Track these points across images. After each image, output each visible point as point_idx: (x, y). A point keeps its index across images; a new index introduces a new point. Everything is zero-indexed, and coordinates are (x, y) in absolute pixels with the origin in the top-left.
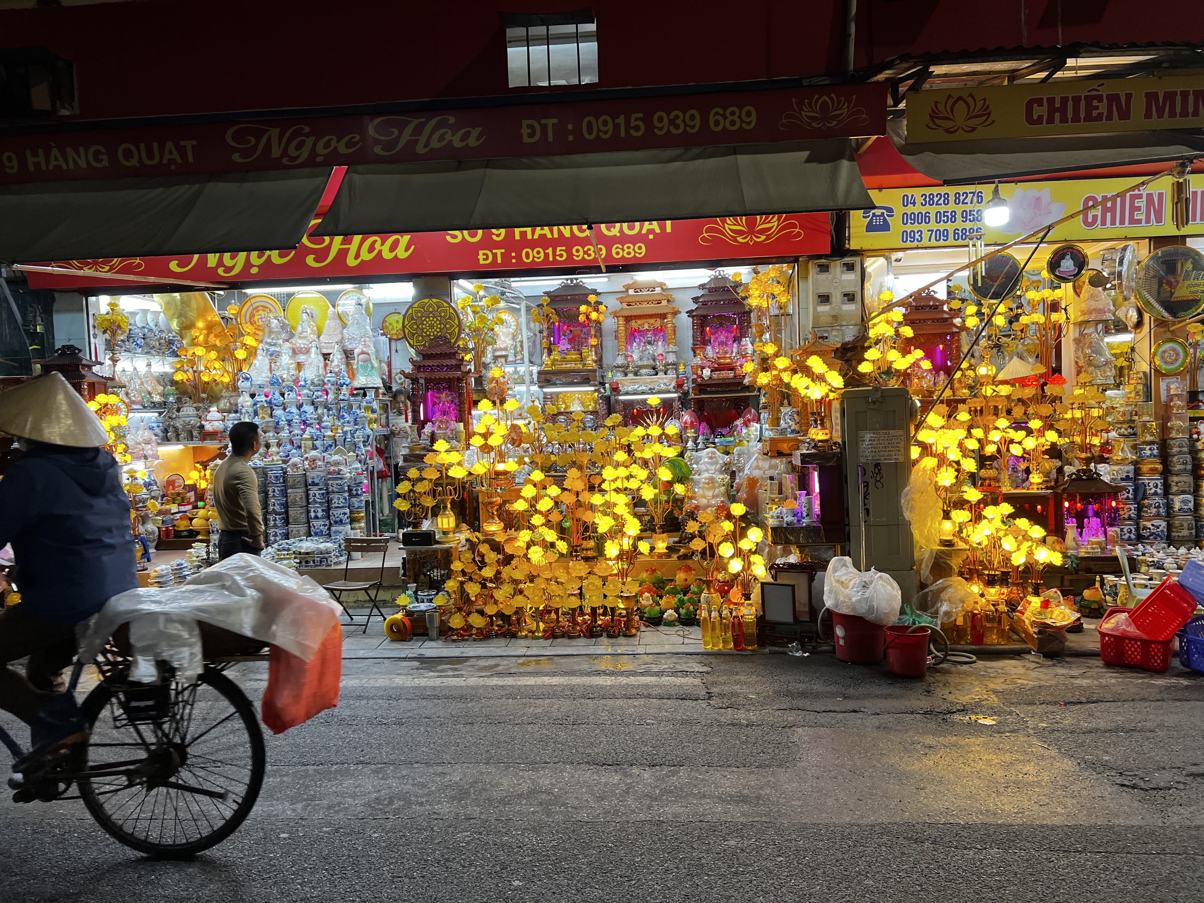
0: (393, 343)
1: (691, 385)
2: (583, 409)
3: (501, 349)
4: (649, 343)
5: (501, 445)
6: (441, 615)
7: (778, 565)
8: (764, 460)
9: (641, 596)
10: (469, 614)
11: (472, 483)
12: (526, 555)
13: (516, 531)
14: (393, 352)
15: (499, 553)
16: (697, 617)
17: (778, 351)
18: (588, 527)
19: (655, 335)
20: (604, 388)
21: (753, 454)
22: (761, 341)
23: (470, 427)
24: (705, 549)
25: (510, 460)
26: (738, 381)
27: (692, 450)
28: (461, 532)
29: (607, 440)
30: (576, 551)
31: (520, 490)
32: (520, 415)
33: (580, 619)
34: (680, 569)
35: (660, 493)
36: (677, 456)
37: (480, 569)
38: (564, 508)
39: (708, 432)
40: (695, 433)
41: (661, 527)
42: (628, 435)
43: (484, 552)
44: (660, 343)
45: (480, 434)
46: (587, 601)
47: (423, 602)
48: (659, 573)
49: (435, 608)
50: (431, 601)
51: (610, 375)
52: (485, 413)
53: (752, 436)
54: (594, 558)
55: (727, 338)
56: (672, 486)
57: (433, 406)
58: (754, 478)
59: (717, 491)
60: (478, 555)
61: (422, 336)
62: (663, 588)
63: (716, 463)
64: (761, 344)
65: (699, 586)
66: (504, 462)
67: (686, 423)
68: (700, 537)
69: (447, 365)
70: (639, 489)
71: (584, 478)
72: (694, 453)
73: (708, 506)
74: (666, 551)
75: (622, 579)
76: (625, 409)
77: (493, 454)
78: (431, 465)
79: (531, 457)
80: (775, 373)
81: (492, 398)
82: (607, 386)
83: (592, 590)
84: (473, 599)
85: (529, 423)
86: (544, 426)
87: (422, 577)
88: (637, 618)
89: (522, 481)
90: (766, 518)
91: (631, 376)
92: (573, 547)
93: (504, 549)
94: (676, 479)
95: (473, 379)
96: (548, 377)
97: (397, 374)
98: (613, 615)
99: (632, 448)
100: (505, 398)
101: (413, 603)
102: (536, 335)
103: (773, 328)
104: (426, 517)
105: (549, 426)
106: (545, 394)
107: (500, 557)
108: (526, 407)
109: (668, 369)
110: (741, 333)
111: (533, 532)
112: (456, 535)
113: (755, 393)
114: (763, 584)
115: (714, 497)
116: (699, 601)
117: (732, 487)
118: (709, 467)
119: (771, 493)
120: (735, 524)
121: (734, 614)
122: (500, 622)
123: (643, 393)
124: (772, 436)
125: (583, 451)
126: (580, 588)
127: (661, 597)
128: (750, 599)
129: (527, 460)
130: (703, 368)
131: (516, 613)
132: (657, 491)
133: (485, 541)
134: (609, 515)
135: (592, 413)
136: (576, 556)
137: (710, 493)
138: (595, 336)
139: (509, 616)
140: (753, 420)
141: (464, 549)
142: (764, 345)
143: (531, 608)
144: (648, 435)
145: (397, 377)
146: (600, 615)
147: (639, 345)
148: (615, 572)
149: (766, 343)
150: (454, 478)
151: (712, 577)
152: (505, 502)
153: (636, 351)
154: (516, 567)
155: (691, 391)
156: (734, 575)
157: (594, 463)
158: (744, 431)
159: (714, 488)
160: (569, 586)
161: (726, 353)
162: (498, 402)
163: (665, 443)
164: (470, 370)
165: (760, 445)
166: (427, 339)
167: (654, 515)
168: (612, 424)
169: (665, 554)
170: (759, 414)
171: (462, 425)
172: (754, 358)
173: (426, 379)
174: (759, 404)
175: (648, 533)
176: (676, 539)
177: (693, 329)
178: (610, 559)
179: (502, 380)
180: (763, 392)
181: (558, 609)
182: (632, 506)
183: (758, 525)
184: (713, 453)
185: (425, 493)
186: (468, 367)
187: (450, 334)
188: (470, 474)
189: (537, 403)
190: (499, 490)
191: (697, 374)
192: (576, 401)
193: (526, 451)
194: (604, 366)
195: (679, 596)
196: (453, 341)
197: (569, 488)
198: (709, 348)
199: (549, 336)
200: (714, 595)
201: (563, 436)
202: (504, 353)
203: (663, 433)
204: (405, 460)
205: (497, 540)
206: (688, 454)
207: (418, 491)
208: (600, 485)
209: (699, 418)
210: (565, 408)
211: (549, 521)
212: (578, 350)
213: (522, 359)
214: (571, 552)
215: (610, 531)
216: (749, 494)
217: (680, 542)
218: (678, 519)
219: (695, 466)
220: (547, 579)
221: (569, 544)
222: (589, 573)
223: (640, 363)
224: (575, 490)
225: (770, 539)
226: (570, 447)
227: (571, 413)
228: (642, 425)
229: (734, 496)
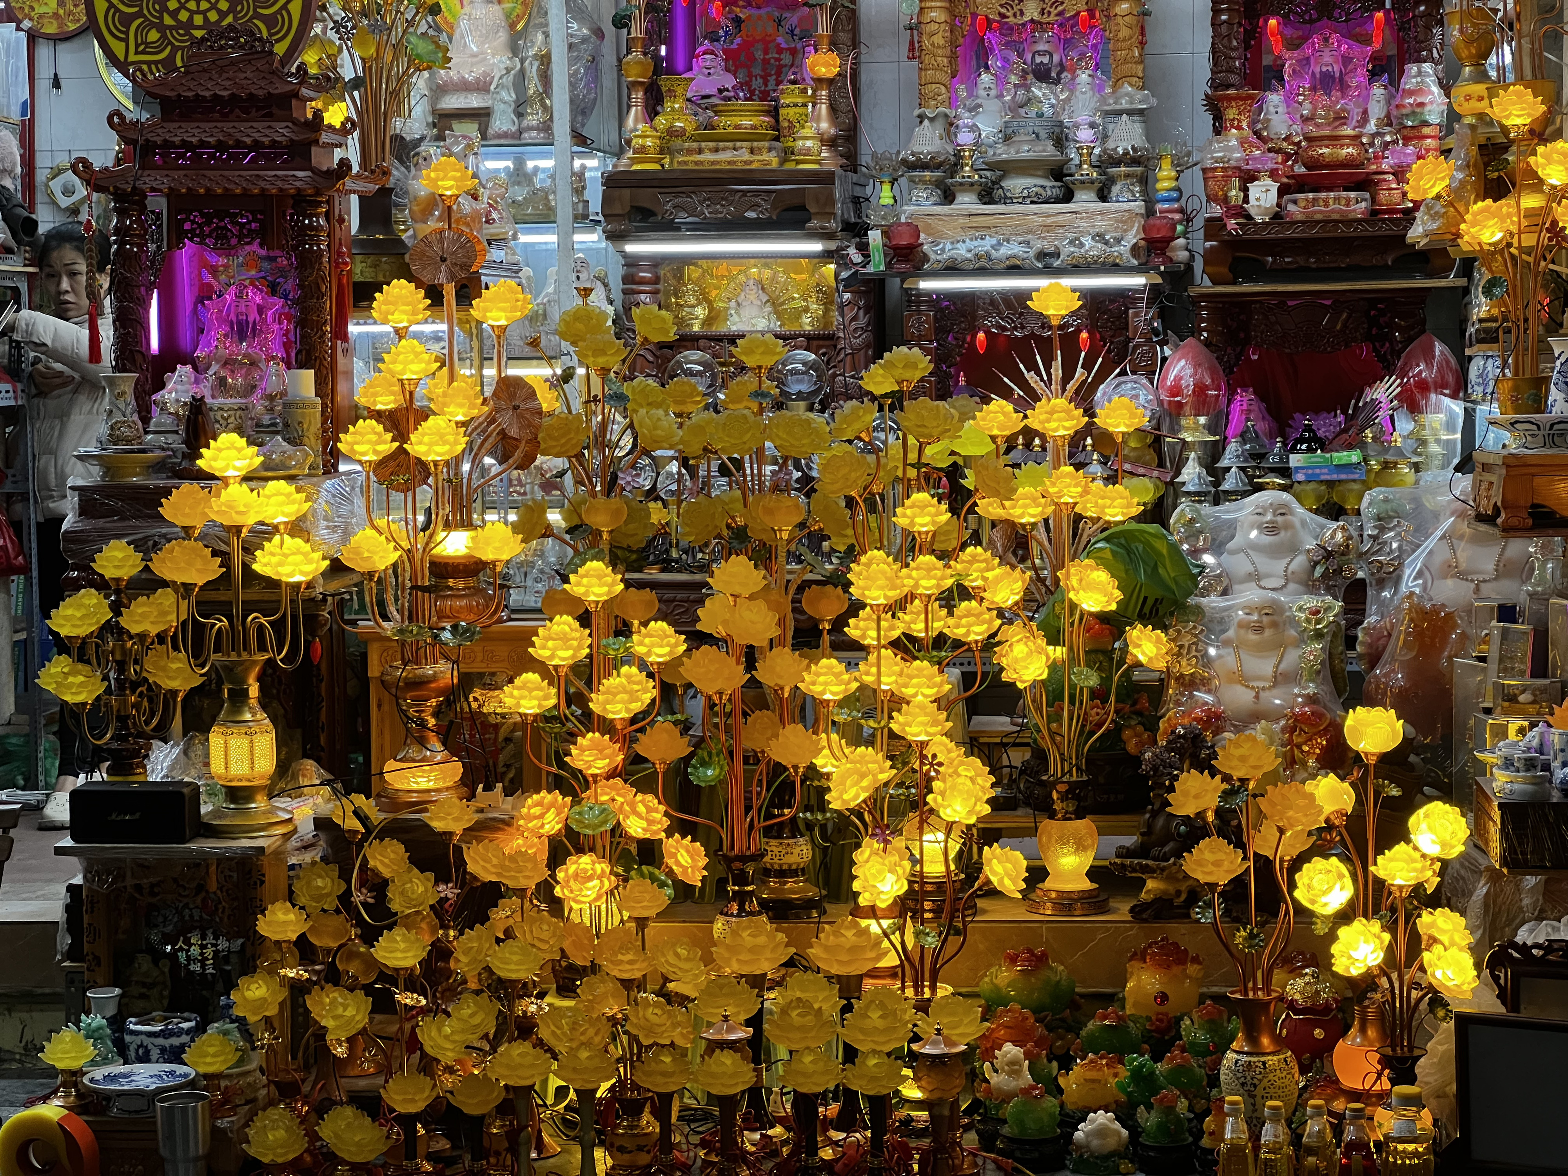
0: (44, 52)
1: (1201, 244)
2: (776, 326)
3: (465, 87)
4: (1043, 75)
5: (458, 461)
6: (216, 1110)
7: (1524, 949)
8: (1477, 540)
9: (989, 1055)
10: (321, 1109)
11: (342, 605)
12: (545, 890)
13: (508, 792)
14: (43, 84)
15: (442, 878)
16: (1205, 1142)
17: (1547, 119)
18: (788, 787)
19: (1066, 44)
20: (863, 247)
21: (1436, 517)
22: (1481, 76)
23: (342, 387)
24: (1239, 882)
25: (491, 516)
26: (1384, 230)
27: (1198, 496)
28: (296, 792)
29: (871, 448)
30: (741, 879)
31: (526, 638)
32: (534, 343)
33: (750, 1139)
34: (1141, 956)
35: (1072, 659)
36: (1140, 518)
37: (370, 936)
38: (696, 708)
39: (1262, 426)
40: (1211, 428)
41: (1073, 792)
42: (952, 431)
43: (386, 873)
44: (1083, 77)
45: (378, 416)
46: (780, 1068)
47: (145, 1058)
48: (1059, 970)
49: (192, 1084)
50: (175, 1055)
51: (886, 195)
52: (400, 334)
53: (1434, 448)
54: (809, 904)
55: (1346, 60)
56: (1119, 634)
57: (200, 300)
58: (1436, 610)
59: (1292, 657)
60: (363, 883)
61: (161, 28)
62: (1075, 1028)
63: (1293, 549)
64: (1480, 89)
65: (1213, 1025)
66: (468, 525)
67: (1175, 390)
68: (1221, 833)
69: (256, 145)
70: (991, 643)
71: (774, 596)
72: (1206, 509)
73: (1255, 717)
74: (1086, 885)
75: (918, 988)
76: (941, 329)
77: (425, 494)
78: (186, 529)
79: (573, 511)
80: (1531, 201)
81: (426, 278)
82: (875, 237)
83: (801, 1028)
84: (341, 1051)
85: (567, 376)
86: (626, 388)
87: (144, 962)
88: (970, 1140)
89: (532, 601)
90: (1481, 768)
91: (967, 202)
92: (728, 860)
93: (461, 863)
94: (1134, 609)
95: (354, 199)
96: (645, 197)
97: (57, 172)
98: (879, 1128)
99: (969, 482)
100: (477, 277)
101: (106, 1061)
102: (599, 34)
103: (1527, 26)
104: (162, 734)
105: (644, 391)
106: (632, 262)
107: (448, 891)
108: (555, 315)
109: (1112, 180)
110: (1400, 42)
111: (577, 801)
112: (279, 802)
113: (1451, 280)
114: (1464, 1022)
115: (1280, 679)
116: (1214, 1081)
117: (1351, 642)
118: (1264, 563)
119: (1506, 671)
120: (1359, 787)
121: (1350, 1133)
122: (443, 1144)
123: (1014, 269)
124: (1513, 447)
125: (776, 488)
126: (755, 1021)
127: (1066, 1064)
128: (1411, 1080)
129: (554, 517)
130: (1248, 177)
131: (505, 1108)
132: (1059, 652)
133: (390, 831)
134: (870, 742)
135: (811, 341)
136: (742, 898)
137: (1265, 666)
138: (834, 45)
139: (480, 1120)
140: (1440, 386)
141: (307, 857)
142: (1492, 94)
143: (561, 1092)
144: (1029, 433)
145: (56, 186)
146: (828, 1124)
147: (1001, 81)
148: (891, 960)
149: (1501, 83)
150: (273, 584)
151: (1268, 990)
152: (467, 682)
153: (991, 106)
154: (509, 934)
155: (1199, 265)
156: (1350, 982)
157: (816, 539)
158: (1404, 425)
159: (1280, 646)
160: (714, 1014)
161: (1341, 119)
162: (449, 291)
163: (1096, 468)
164: (345, 164)
165: (1464, 483)
166: (179, 39)
167: (1046, 743)
168: (889, 386)
169: (1084, 897)
170: (1464, 362)
171: (309, 375)
172: (1451, 142)
173: (172, 195)
174: (1464, 321)
175: (1021, 818)
176: (1129, 841)
177: (1215, 24)
178: (872, 912)
179: (467, 205)
180: (1482, 275)
181: (666, 1099)
182: (960, 707)
183: (1447, 795)
184: (1282, 510)
185: (161, 638)
186: (338, 154)
187: (271, 21)
188: (337, 567)
189: (597, 299)
190: (446, 635)
191: (1226, 200)
192: (753, 296)
193: (550, 484)
194: (865, 159)
195: (1137, 1060)
196: (280, 49)
197: (720, 631)
198: (1274, 99)
199: (653, 38)
200: (1272, 1060)
201: (699, 429)
202: (474, 101)
203: (1089, 429)
204: (86, 509)
205: (438, 825)
206: (1184, 510)
207: (135, 629)
208: (840, 623)
209: (1228, 371)
210: (708, 321)
211: (638, 760)
212: (764, 96)
213: (546, 127)
214: (722, 883)
215: (875, 802)
216: (1415, 671)
217: (1141, 851)
218: (1137, 760)
219: (1208, 559)
220: (627, 984)
221: (714, 851)
222: (790, 963)
223: (1004, 153)
224: (743, 640)
225: (1495, 847)
226: (724, 471)
227: (733, 339)
228: (1006, 394)
229: (1358, 678)
